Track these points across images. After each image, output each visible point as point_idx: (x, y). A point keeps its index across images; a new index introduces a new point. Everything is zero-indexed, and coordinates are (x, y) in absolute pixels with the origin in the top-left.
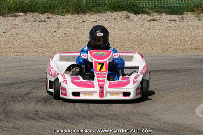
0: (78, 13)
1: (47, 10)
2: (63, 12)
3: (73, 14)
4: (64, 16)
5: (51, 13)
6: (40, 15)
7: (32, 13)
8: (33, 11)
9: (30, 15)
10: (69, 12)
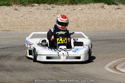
0: (72, 4)
1: (53, 3)
2: (63, 4)
3: (69, 5)
4: (63, 6)
5: (56, 4)
6: (48, 5)
7: (43, 4)
8: (44, 3)
9: (42, 5)
10: (67, 3)
